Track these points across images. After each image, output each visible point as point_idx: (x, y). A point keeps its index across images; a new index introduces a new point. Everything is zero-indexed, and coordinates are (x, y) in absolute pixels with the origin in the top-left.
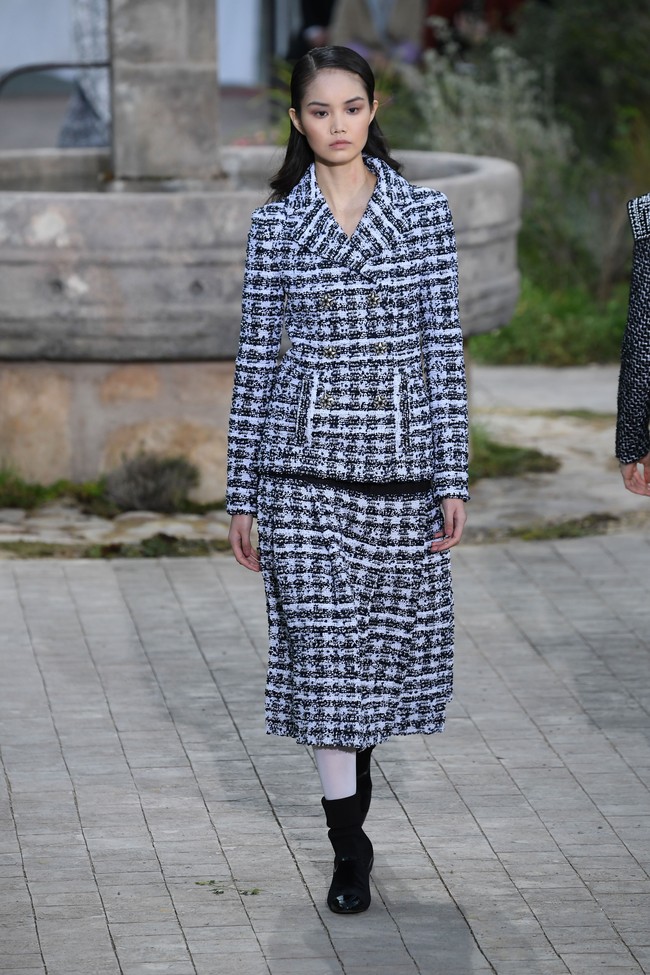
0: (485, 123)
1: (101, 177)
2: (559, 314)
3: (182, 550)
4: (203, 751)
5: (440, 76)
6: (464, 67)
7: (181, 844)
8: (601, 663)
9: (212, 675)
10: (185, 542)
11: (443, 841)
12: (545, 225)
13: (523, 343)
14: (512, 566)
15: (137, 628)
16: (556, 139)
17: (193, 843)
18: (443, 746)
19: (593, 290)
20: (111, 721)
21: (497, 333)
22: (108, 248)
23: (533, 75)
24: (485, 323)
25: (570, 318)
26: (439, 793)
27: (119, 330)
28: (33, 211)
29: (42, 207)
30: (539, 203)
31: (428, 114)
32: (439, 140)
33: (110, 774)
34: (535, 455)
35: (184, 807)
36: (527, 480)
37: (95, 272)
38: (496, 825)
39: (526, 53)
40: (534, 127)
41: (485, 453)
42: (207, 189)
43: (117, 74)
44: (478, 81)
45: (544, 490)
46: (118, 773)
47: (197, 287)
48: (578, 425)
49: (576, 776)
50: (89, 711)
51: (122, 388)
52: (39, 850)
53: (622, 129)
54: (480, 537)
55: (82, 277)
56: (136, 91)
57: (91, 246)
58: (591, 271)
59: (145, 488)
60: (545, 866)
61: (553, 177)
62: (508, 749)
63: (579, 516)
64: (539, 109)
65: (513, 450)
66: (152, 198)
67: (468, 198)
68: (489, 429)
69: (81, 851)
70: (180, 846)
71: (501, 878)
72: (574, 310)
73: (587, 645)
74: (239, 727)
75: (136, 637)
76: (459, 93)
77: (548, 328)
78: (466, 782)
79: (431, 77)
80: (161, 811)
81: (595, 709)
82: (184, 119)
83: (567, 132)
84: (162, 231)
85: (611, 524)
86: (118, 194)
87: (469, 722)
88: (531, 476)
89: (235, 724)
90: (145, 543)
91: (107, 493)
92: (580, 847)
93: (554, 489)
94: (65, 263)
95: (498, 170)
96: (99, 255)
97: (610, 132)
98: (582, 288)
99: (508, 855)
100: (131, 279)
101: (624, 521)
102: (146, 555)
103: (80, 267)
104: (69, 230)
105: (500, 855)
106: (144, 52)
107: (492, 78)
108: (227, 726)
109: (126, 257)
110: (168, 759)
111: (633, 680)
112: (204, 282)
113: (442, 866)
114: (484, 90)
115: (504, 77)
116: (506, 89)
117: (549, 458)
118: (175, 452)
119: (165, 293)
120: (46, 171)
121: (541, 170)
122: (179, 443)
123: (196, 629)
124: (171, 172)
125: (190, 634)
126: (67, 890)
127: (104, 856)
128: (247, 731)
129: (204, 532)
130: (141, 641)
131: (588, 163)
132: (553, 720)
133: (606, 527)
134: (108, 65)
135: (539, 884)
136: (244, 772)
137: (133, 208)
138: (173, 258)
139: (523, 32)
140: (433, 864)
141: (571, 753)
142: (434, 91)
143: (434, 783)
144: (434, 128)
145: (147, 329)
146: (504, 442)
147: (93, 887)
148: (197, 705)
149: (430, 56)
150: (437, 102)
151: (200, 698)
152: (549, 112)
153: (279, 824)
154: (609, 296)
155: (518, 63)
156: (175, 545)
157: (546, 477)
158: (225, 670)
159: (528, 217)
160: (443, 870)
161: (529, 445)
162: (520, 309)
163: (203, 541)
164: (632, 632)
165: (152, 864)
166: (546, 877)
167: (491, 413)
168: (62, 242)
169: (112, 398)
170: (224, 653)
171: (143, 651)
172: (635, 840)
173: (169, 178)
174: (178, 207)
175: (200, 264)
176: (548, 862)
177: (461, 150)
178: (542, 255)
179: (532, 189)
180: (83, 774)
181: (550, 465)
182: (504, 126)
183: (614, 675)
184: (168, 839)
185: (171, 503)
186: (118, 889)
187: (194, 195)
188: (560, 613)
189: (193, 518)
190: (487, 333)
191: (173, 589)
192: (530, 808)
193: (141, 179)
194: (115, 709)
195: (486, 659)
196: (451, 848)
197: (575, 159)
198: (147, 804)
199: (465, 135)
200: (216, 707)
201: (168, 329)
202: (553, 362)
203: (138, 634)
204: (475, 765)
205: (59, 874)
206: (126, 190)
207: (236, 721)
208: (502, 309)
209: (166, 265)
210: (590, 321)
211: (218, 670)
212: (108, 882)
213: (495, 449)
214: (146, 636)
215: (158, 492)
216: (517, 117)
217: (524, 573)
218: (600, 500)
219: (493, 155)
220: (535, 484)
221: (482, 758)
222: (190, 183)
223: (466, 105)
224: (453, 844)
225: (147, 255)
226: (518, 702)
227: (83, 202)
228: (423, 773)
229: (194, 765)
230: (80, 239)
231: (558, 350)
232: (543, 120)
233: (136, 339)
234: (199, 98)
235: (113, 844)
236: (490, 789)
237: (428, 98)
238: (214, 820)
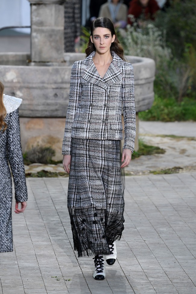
0: (145, 47)
1: (27, 61)
2: (166, 106)
3: (49, 175)
4: (54, 237)
5: (131, 33)
6: (139, 30)
7: (47, 265)
8: (176, 212)
9: (58, 213)
10: (50, 173)
11: (127, 266)
12: (163, 79)
13: (155, 114)
14: (150, 182)
15: (35, 199)
16: (167, 52)
17: (51, 265)
18: (128, 237)
19: (177, 99)
20: (27, 227)
21: (147, 111)
22: (29, 83)
23: (160, 33)
24: (143, 108)
25: (169, 107)
26: (126, 251)
27: (32, 108)
28: (6, 71)
29: (9, 70)
30: (160, 72)
31: (127, 44)
32: (131, 52)
33: (26, 243)
34: (158, 148)
35: (48, 254)
36: (155, 156)
37: (25, 90)
38: (143, 261)
39: (158, 26)
40: (160, 49)
41: (143, 148)
42: (59, 65)
43: (33, 30)
44: (143, 35)
45: (160, 159)
46: (28, 243)
47: (56, 95)
48: (171, 140)
49: (168, 247)
50: (20, 224)
51: (32, 125)
52: (4, 266)
53: (187, 50)
54: (141, 174)
55: (21, 92)
56: (39, 35)
57: (24, 82)
58: (176, 93)
59: (39, 156)
60: (157, 274)
61: (165, 64)
62: (148, 238)
63: (171, 167)
64: (161, 43)
65: (151, 147)
66: (43, 68)
67: (139, 70)
68: (144, 140)
69: (17, 266)
70: (47, 266)
71: (144, 277)
72: (171, 105)
73: (173, 207)
74: (65, 230)
75: (35, 202)
76: (137, 38)
77: (163, 110)
78: (134, 248)
79: (129, 33)
80: (41, 255)
81: (174, 226)
82: (53, 44)
83: (170, 51)
84: (46, 78)
85: (180, 170)
86: (32, 67)
87: (136, 230)
88: (156, 155)
89: (64, 229)
90: (38, 173)
91: (27, 157)
92: (169, 268)
93: (164, 159)
94: (16, 87)
95: (148, 61)
96: (26, 85)
97: (183, 51)
98: (173, 98)
99: (147, 270)
100: (36, 92)
101: (185, 169)
102: (39, 177)
103: (20, 89)
104: (17, 77)
105: (144, 270)
106: (41, 24)
107: (147, 34)
108: (62, 229)
109: (34, 86)
110: (44, 239)
111: (186, 218)
112: (58, 94)
113: (126, 273)
114: (145, 37)
115: (151, 33)
116: (151, 37)
117: (162, 149)
118: (48, 146)
119: (46, 97)
120: (11, 59)
121: (162, 62)
122: (49, 142)
123: (53, 199)
124: (48, 60)
125: (52, 201)
126: (12, 278)
127: (23, 268)
128: (68, 231)
129: (57, 170)
130: (36, 203)
131: (176, 60)
132: (161, 229)
133: (179, 171)
134: (30, 27)
135: (156, 279)
136: (67, 243)
137: (37, 71)
138: (49, 86)
139: (157, 20)
140: (124, 273)
141: (167, 239)
142: (130, 37)
143: (124, 248)
144: (129, 48)
145: (40, 108)
146: (149, 144)
147: (20, 278)
148: (53, 223)
149: (129, 26)
150: (130, 40)
151: (54, 220)
152: (164, 44)
153: (77, 259)
154: (181, 100)
155: (155, 29)
156: (48, 174)
157: (161, 155)
158: (62, 212)
159: (157, 76)
160: (127, 275)
161: (156, 145)
162: (154, 104)
163: (56, 172)
164: (186, 203)
165: (38, 271)
166: (158, 277)
167: (145, 135)
168: (15, 81)
169: (29, 129)
170: (62, 207)
171: (37, 206)
172: (186, 267)
173: (48, 62)
174: (51, 71)
175: (57, 88)
176: (159, 273)
177: (137, 55)
178: (161, 88)
179: (159, 68)
180: (18, 243)
181: (162, 151)
182: (151, 48)
183: (180, 216)
184: (43, 263)
185: (46, 161)
186: (27, 278)
187: (55, 67)
188: (164, 197)
189: (53, 165)
190: (144, 111)
191: (47, 187)
192: (154, 256)
193: (39, 62)
194: (28, 223)
195: (141, 210)
196: (129, 268)
197: (172, 59)
198: (37, 253)
199: (139, 51)
200: (59, 223)
201: (47, 108)
202: (164, 120)
203: (36, 201)
204: (138, 243)
205: (9, 274)
206: (35, 65)
207: (65, 228)
208: (149, 104)
209: (47, 88)
210: (175, 108)
211: (60, 212)
212: (24, 276)
213: (146, 147)
214: (38, 201)
215: (43, 157)
216: (155, 46)
217: (154, 184)
218: (178, 163)
219: (147, 57)
220: (157, 157)
221: (140, 241)
222: (54, 64)
223: (139, 42)
224: (130, 267)
225: (41, 85)
226: (151, 224)
227: (21, 68)
228: (121, 245)
229: (51, 241)
230: (20, 80)
231: (166, 117)
232: (163, 47)
233: (37, 111)
234: (58, 38)
235: (26, 264)
236: (142, 250)
237: (128, 39)
238: (57, 258)
